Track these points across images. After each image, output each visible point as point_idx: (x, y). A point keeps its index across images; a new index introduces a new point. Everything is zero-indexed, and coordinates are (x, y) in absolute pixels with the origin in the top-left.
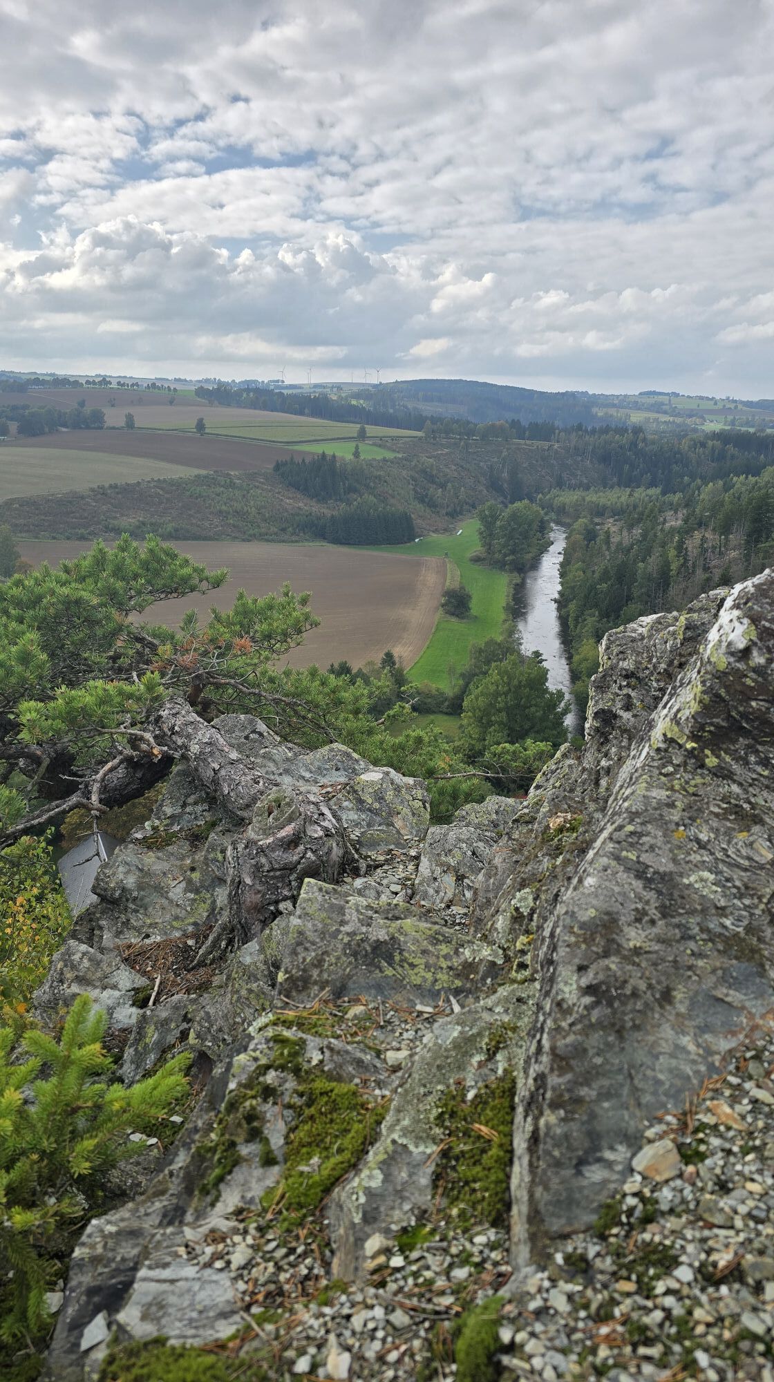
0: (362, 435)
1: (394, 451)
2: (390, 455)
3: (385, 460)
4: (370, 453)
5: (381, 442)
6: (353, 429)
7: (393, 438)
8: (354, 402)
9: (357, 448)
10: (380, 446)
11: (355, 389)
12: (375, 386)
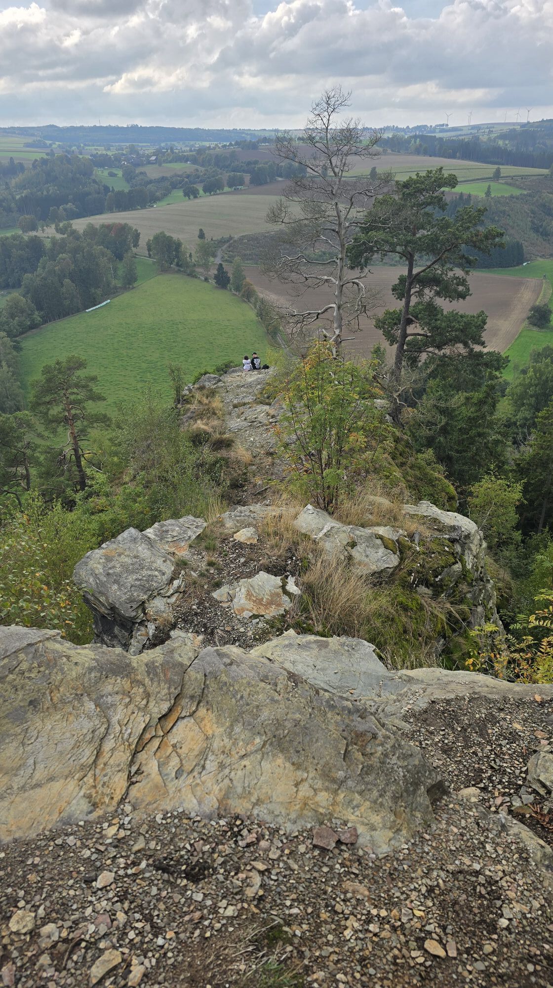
0: (497, 176)
1: (521, 188)
2: (517, 192)
3: (512, 197)
4: (500, 191)
5: (512, 181)
6: (491, 169)
7: (523, 177)
8: (501, 143)
9: (489, 187)
10: (510, 184)
11: (506, 129)
12: (523, 125)
